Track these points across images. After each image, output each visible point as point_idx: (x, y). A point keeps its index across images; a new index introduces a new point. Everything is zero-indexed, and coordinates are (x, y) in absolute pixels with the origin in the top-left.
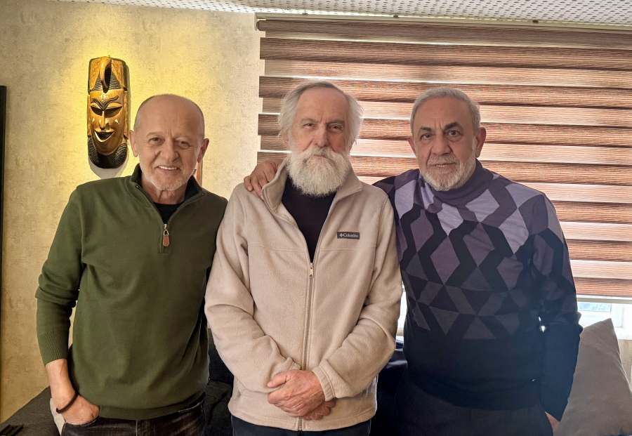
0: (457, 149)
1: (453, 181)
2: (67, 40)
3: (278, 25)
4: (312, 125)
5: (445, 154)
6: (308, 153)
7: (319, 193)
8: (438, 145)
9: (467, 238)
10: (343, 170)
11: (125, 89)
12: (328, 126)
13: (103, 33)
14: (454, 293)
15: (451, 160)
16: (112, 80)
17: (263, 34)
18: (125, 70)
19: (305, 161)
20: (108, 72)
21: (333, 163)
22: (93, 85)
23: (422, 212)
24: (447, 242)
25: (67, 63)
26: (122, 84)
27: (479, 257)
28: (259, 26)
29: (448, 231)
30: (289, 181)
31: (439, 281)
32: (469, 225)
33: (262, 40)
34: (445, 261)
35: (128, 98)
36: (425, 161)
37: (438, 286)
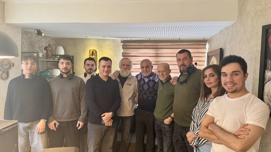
0: (148, 70)
1: (147, 75)
2: (85, 46)
3: (125, 42)
4: (124, 65)
5: (146, 71)
6: (123, 70)
7: (124, 77)
8: (145, 69)
9: (149, 83)
10: (129, 73)
11: (96, 56)
12: (127, 66)
13: (92, 45)
14: (147, 92)
15: (147, 71)
16: (94, 54)
17: (123, 44)
18: (96, 52)
19: (122, 71)
20: (93, 52)
21: (127, 72)
22: (90, 55)
23: (142, 79)
24: (146, 84)
25: (85, 51)
26: (96, 55)
27: (151, 86)
28: (122, 42)
29: (146, 82)
30: (119, 74)
31: (144, 90)
32: (149, 81)
33: (122, 45)
34: (146, 87)
35: (97, 57)
36: (143, 71)
37: (145, 91)
